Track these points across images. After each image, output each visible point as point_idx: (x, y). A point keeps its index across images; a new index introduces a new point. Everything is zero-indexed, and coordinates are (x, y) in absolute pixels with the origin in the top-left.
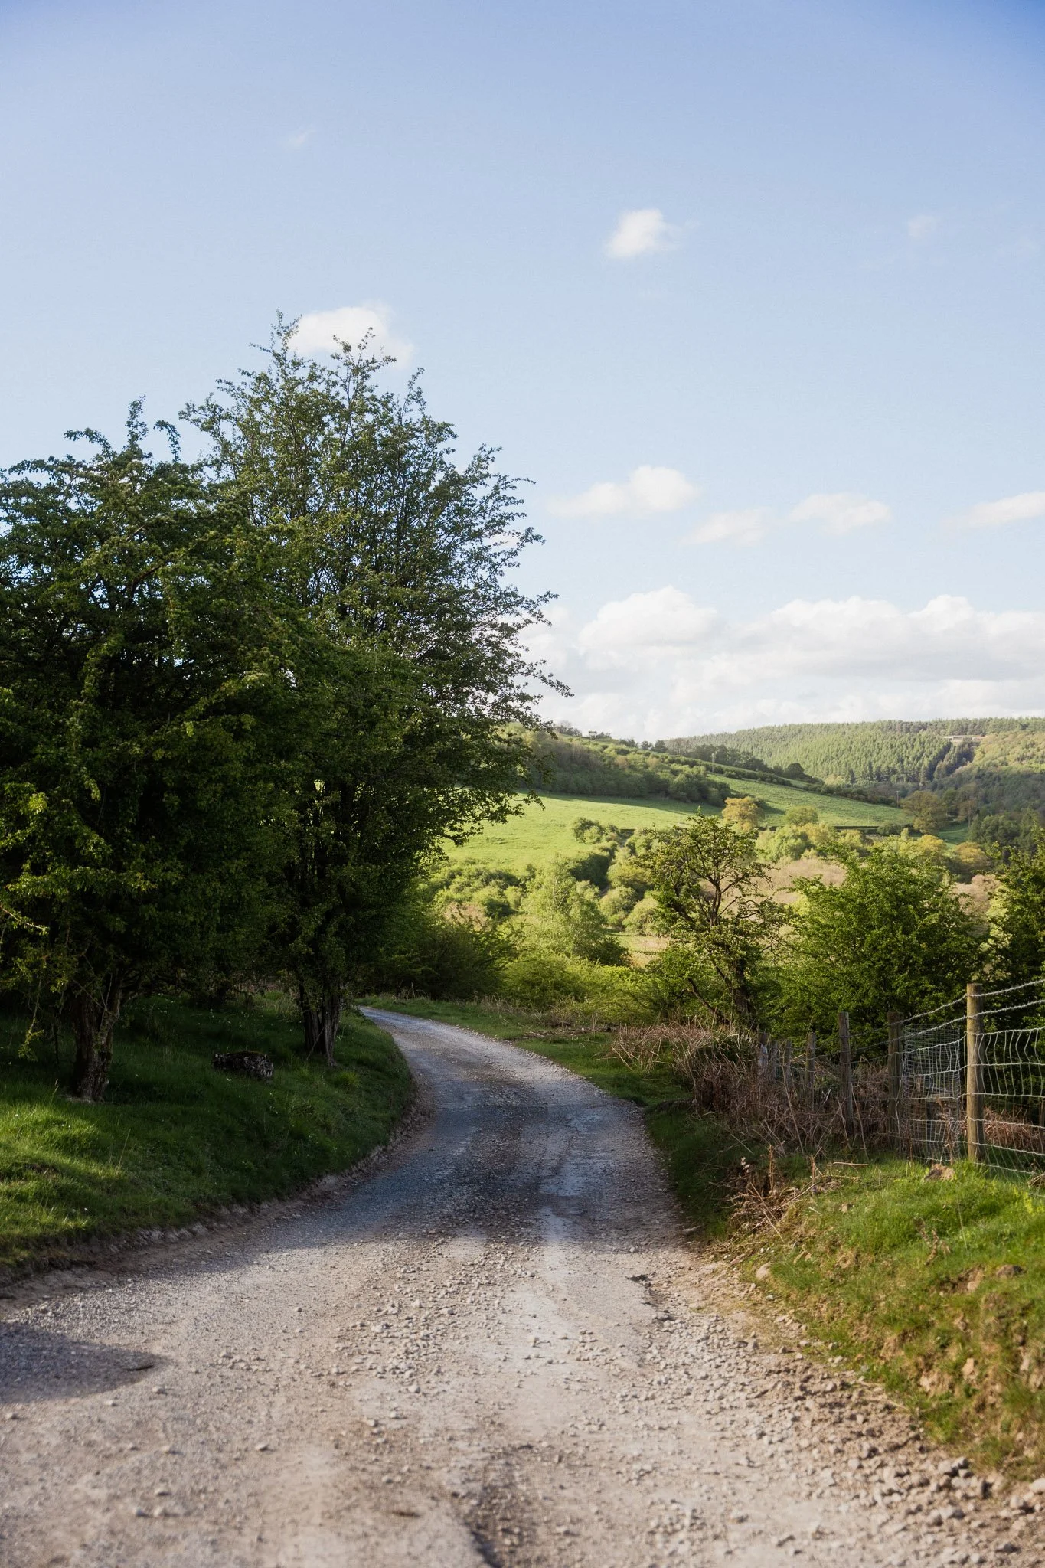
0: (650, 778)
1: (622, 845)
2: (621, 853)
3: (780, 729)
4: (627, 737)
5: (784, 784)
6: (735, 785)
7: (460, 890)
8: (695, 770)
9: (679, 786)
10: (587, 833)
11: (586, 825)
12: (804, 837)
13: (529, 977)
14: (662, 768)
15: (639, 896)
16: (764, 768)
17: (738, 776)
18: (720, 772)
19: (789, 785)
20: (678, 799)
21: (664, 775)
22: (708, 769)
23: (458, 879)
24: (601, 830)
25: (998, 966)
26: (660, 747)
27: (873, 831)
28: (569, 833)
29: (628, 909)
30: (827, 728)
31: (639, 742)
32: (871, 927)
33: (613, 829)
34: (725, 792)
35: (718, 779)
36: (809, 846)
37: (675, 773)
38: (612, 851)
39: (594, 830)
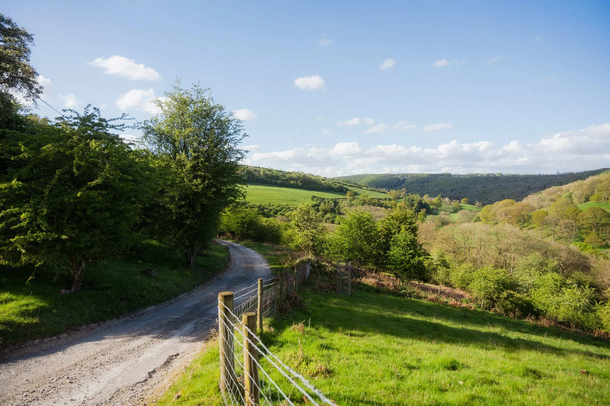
0: (330, 186)
1: (322, 202)
2: (322, 204)
3: (361, 175)
4: (325, 177)
5: (361, 188)
6: (349, 188)
7: (284, 212)
8: (340, 184)
9: (336, 188)
10: (314, 199)
11: (314, 197)
12: (365, 200)
13: (290, 234)
14: (333, 184)
15: (326, 214)
16: (357, 184)
17: (351, 186)
18: (346, 185)
19: (362, 188)
20: (336, 191)
21: (333, 186)
22: (343, 184)
23: (284, 209)
24: (318, 198)
25: (383, 239)
26: (333, 179)
27: (381, 199)
28: (310, 199)
29: (323, 217)
30: (372, 175)
31: (328, 178)
32: (353, 229)
33: (320, 198)
34: (347, 189)
35: (345, 187)
36: (366, 203)
37: (336, 185)
38: (320, 203)
39: (316, 198)
